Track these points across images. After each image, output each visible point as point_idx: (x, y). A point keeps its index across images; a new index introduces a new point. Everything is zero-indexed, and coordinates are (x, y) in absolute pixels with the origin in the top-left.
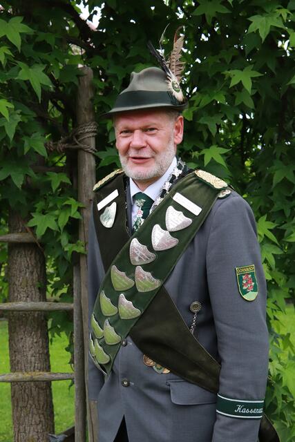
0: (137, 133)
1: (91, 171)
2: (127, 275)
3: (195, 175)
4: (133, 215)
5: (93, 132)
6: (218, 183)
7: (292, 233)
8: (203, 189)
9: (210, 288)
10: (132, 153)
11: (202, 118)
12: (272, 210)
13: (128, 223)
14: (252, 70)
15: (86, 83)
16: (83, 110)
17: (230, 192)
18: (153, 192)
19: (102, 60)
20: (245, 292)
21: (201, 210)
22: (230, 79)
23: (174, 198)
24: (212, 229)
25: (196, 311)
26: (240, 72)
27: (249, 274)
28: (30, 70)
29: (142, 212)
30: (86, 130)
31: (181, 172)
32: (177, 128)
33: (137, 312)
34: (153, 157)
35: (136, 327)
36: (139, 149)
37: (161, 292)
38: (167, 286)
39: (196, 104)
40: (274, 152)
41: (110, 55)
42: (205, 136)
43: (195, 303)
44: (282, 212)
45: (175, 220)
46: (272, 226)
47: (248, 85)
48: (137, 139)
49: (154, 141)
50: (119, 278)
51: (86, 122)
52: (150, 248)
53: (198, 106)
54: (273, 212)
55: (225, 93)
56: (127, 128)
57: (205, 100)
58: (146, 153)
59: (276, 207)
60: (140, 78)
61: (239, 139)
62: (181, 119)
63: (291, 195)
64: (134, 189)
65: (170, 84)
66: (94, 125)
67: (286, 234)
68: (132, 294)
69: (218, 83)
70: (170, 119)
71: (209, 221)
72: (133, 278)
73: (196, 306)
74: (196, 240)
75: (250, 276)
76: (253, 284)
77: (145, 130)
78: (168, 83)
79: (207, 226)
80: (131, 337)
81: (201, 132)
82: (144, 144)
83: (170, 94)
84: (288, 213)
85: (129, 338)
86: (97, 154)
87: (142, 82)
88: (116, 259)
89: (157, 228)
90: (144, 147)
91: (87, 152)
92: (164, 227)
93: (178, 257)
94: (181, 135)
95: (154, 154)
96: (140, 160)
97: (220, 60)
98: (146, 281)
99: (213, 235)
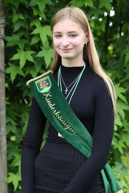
61: (104, 30)
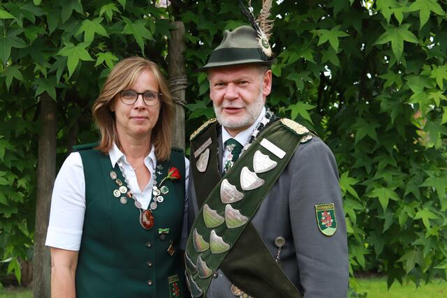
0: (231, 86)
1: (181, 123)
2: (218, 213)
3: (281, 123)
4: (224, 159)
5: (184, 85)
6: (300, 129)
7: (373, 189)
8: (288, 135)
9: (292, 224)
10: (226, 104)
11: (290, 75)
12: (354, 166)
13: (220, 166)
14: (339, 30)
15: (178, 37)
16: (175, 63)
17: (311, 137)
18: (242, 138)
19: (193, 15)
20: (324, 228)
21: (285, 153)
22: (318, 38)
23: (262, 143)
24: (294, 170)
25: (280, 245)
26: (328, 31)
27: (328, 211)
28: (133, 25)
29: (232, 156)
30: (178, 83)
31: (268, 121)
32: (266, 81)
33: (227, 246)
34: (244, 108)
35: (226, 260)
36: (232, 100)
37: (248, 227)
38: (254, 221)
39: (283, 61)
40: (357, 109)
41: (201, 11)
42: (292, 91)
43: (279, 238)
44: (363, 169)
45: (262, 163)
46: (354, 182)
47: (335, 45)
48: (230, 91)
49: (246, 93)
50: (210, 216)
51: (177, 75)
52: (239, 188)
53: (286, 63)
54: (355, 169)
55: (313, 51)
56: (221, 81)
57: (293, 58)
58: (238, 104)
59: (357, 164)
60: (233, 36)
62: (269, 73)
63: (372, 152)
64: (225, 136)
65: (260, 41)
66: (185, 78)
67: (367, 190)
68: (222, 230)
69: (306, 41)
70: (260, 73)
71: (292, 164)
72: (224, 216)
73: (280, 241)
74: (280, 180)
75: (329, 213)
76: (332, 221)
77: (238, 83)
78: (258, 41)
79: (291, 168)
80: (222, 270)
81: (288, 88)
82: (237, 96)
83: (260, 50)
84: (369, 170)
85: (220, 271)
86: (187, 106)
87: (235, 39)
88: (208, 198)
89: (245, 170)
90: (236, 98)
91: (178, 103)
92: (252, 169)
93: (263, 196)
94: (269, 88)
95: (244, 105)
96: (233, 110)
97: (308, 19)
98: (235, 218)
99: (295, 175)
